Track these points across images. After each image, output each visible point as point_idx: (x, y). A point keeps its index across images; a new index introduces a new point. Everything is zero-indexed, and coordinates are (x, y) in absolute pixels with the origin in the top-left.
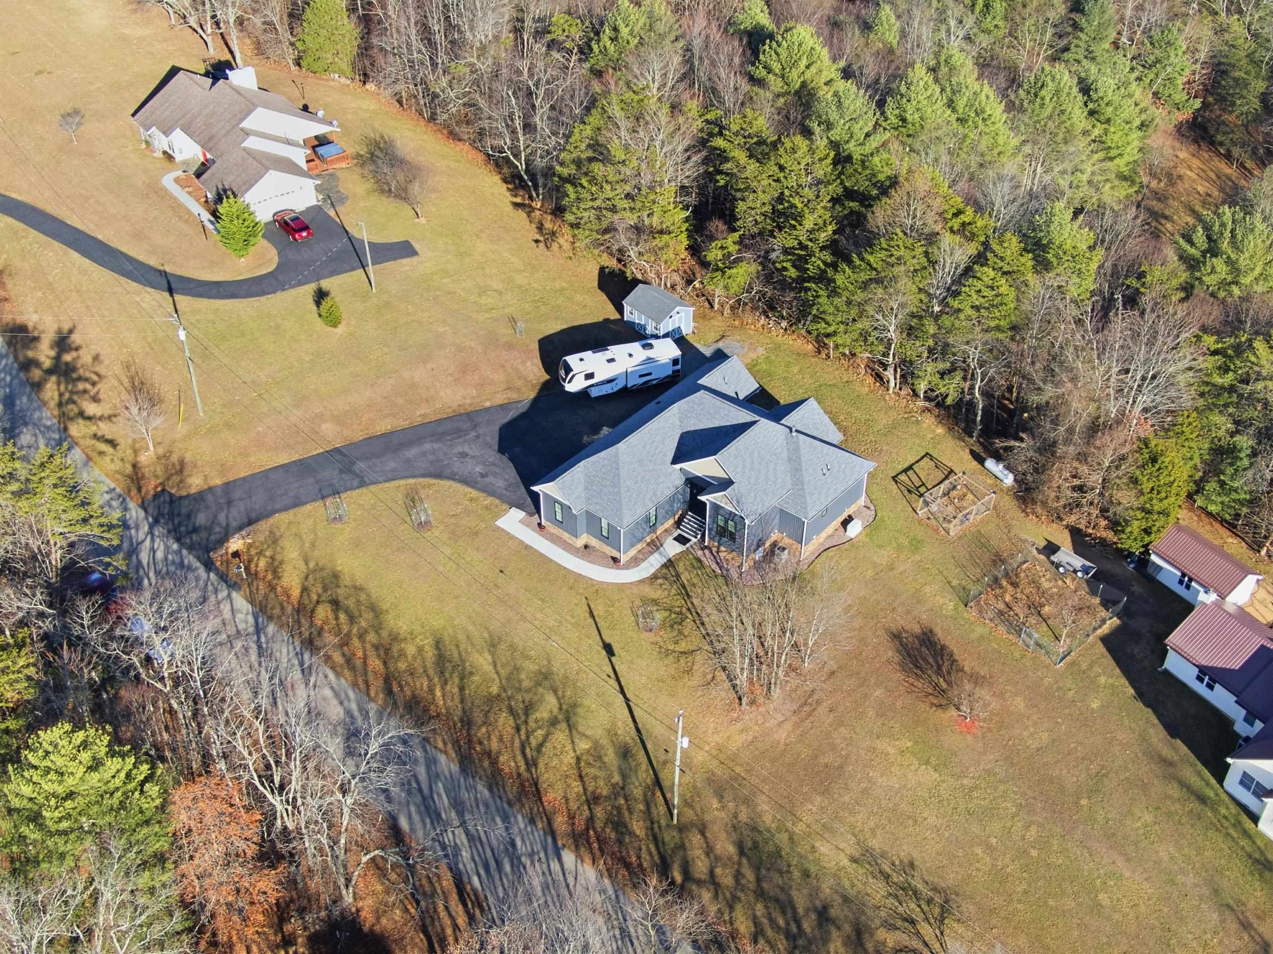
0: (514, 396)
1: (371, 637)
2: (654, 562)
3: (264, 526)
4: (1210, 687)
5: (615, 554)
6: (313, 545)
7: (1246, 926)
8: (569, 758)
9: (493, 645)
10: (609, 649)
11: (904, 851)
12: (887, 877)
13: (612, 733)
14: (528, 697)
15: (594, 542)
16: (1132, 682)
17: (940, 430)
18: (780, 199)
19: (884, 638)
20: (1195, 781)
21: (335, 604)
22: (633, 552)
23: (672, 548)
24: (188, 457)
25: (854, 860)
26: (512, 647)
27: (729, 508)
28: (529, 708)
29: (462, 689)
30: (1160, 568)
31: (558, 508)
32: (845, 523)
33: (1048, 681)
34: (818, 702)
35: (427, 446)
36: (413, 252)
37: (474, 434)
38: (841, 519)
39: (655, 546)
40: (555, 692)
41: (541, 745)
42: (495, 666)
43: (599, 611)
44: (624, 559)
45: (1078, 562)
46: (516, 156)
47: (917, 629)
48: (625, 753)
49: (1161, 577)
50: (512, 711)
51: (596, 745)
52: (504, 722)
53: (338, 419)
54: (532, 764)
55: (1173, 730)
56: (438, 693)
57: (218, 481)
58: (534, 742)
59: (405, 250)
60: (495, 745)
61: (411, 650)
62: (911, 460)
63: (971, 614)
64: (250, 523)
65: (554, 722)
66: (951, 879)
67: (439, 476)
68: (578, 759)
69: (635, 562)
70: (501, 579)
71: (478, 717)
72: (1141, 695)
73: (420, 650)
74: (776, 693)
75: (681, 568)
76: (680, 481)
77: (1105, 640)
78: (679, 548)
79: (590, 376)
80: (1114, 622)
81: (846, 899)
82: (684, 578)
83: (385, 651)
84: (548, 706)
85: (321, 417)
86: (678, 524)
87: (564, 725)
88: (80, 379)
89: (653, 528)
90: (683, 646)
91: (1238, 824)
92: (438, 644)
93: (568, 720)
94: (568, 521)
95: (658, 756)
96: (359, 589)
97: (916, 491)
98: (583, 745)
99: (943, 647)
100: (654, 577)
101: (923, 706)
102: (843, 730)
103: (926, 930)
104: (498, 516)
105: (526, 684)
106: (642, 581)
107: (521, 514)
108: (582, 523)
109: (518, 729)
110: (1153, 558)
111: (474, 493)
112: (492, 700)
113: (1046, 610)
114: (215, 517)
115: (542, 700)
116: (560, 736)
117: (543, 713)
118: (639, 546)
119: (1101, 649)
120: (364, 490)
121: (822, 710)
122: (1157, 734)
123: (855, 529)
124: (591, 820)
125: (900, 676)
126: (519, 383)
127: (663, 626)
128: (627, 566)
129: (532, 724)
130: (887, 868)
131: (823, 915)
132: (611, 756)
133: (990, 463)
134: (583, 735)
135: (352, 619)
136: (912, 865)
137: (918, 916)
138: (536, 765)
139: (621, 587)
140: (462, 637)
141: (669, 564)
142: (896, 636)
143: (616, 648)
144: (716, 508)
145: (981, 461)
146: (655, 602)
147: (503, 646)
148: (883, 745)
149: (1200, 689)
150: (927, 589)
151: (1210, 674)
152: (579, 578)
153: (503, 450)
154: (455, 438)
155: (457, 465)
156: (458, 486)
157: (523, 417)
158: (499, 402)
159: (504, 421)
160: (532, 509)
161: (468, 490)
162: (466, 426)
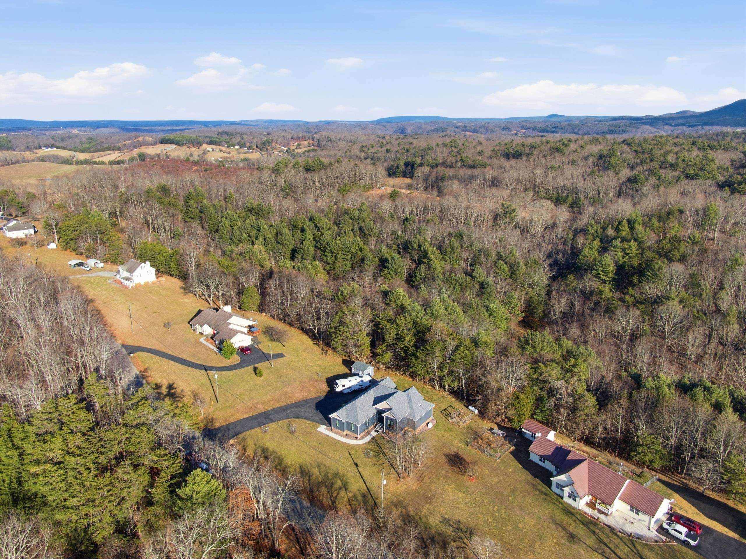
0: (319, 395)
2: (368, 438)
3: (241, 436)
4: (544, 462)
5: (356, 435)
6: (257, 440)
7: (564, 529)
8: (346, 499)
9: (319, 466)
10: (356, 465)
11: (457, 517)
12: (452, 526)
13: (359, 490)
14: (331, 481)
15: (349, 433)
16: (521, 464)
17: (454, 400)
18: (398, 334)
19: (444, 457)
20: (544, 490)
22: (361, 435)
23: (374, 434)
24: (214, 417)
25: (441, 522)
26: (325, 466)
27: (391, 417)
28: (332, 485)
29: (309, 480)
30: (525, 433)
31: (337, 422)
32: (427, 424)
33: (495, 465)
34: (425, 476)
35: (293, 410)
36: (284, 356)
37: (307, 406)
38: (426, 423)
39: (368, 433)
40: (340, 479)
41: (336, 496)
42: (320, 473)
43: (352, 453)
44: (359, 437)
45: (500, 432)
46: (315, 328)
47: (453, 453)
48: (364, 496)
49: (526, 436)
50: (326, 486)
51: (354, 494)
52: (324, 490)
53: (263, 404)
54: (334, 502)
55: (535, 476)
57: (225, 424)
58: (334, 495)
59: (281, 355)
60: (321, 497)
61: (292, 470)
62: (445, 407)
63: (469, 448)
64: (236, 435)
65: (340, 488)
66: (472, 524)
67: (297, 418)
68: (349, 500)
69: (362, 438)
70: (320, 446)
71: (315, 489)
72: (524, 467)
73: (295, 469)
74: (411, 475)
75: (377, 439)
76: (375, 412)
77: (511, 453)
78: (376, 433)
79: (343, 386)
80: (513, 448)
81: (440, 534)
82: (379, 442)
84: (338, 483)
85: (257, 403)
86: (375, 427)
87: (344, 489)
88: (177, 397)
89: (368, 427)
90: (380, 462)
91: (557, 500)
92: (301, 467)
93: (345, 487)
94: (341, 426)
95: (375, 496)
97: (448, 415)
98: (350, 495)
99: (462, 458)
100: (369, 442)
101: (458, 475)
102: (433, 484)
103: (466, 541)
104: (317, 428)
105: (330, 477)
106: (365, 444)
107: (325, 427)
108: (345, 426)
109: (329, 492)
110: (523, 430)
111: (309, 422)
112: (319, 484)
113: (492, 445)
114: (225, 434)
115: (336, 482)
116: (343, 493)
117: (336, 486)
118: (363, 433)
119: (510, 455)
120: (273, 423)
121: (426, 479)
122: (530, 477)
123: (430, 426)
125: (449, 467)
126: (321, 391)
127: (373, 457)
128: (360, 439)
129: (333, 489)
130: (452, 523)
131: (433, 540)
132: (359, 497)
133: (470, 407)
134: (350, 492)
136: (459, 522)
137: (463, 537)
139: (359, 446)
140: (309, 465)
141: (373, 438)
142: (447, 456)
143: (359, 464)
144: (387, 418)
145: (467, 407)
146: (370, 449)
147: (322, 466)
148: (447, 487)
149: (541, 463)
150: (455, 442)
151: (543, 458)
152: (345, 444)
153: (317, 409)
154: (303, 407)
155: (303, 414)
156: (304, 420)
157: (323, 400)
158: (314, 396)
159: (317, 402)
160: (328, 424)
161: (307, 421)
162: (304, 404)
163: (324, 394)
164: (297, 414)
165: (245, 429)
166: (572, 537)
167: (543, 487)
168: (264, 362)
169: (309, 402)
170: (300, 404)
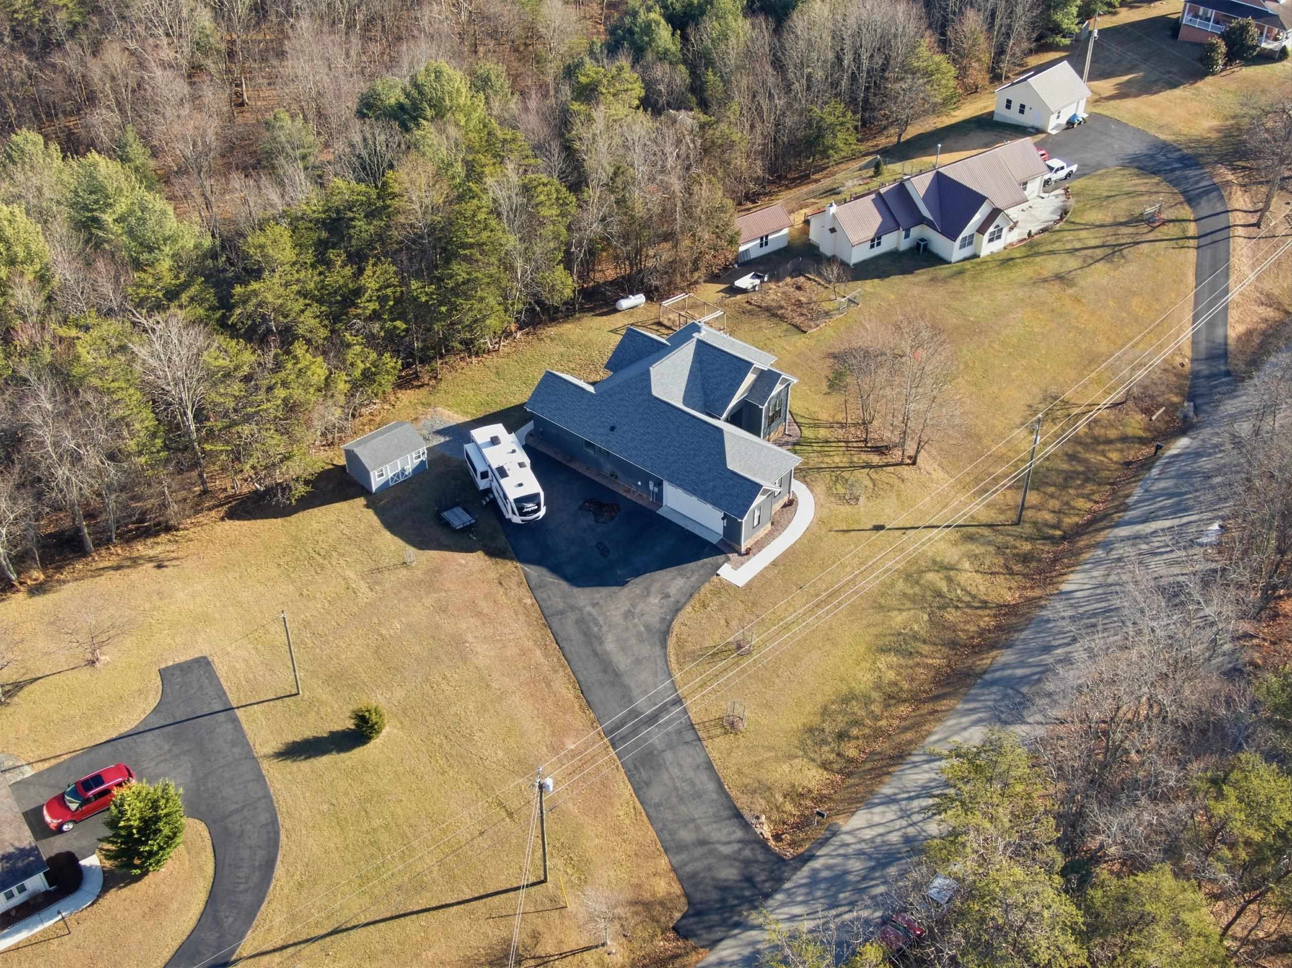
1: (876, 708)
3: (742, 801)
4: (880, 244)
7: (1044, 281)
8: (978, 577)
9: (882, 608)
10: (878, 528)
14: (930, 592)
21: (842, 736)
26: (883, 594)
28: (939, 594)
29: (925, 642)
30: (747, 251)
37: (589, 609)
40: (923, 572)
41: (971, 593)
42: (903, 610)
43: (841, 525)
48: (970, 538)
50: (943, 607)
51: (966, 556)
52: (951, 615)
54: (985, 605)
55: (908, 271)
56: (930, 661)
58: (967, 599)
60: (973, 628)
61: (891, 675)
64: (740, 815)
65: (950, 580)
67: (666, 633)
68: (977, 571)
70: (809, 589)
71: (949, 635)
73: (890, 667)
77: (831, 282)
83: (891, 698)
87: (952, 573)
93: (949, 568)
94: (764, 514)
95: (967, 520)
96: (825, 712)
105: (919, 590)
106: (812, 491)
107: (728, 567)
109: (957, 607)
111: (696, 603)
112: (933, 621)
114: (726, 857)
115: (931, 583)
116: (962, 578)
117: (943, 586)
120: (687, 702)
124: (1025, 576)
128: (796, 497)
129: (951, 596)
131: (1072, 457)
132: (973, 549)
133: (620, 306)
134: (959, 562)
135: (856, 723)
138: (986, 602)
139: (819, 505)
143: (878, 523)
145: (616, 311)
146: (829, 488)
149: (877, 251)
151: (876, 240)
152: (807, 534)
153: (622, 583)
154: (596, 623)
155: (647, 618)
156: (681, 617)
157: (557, 570)
158: (524, 591)
159: (564, 585)
160: (721, 558)
161: (688, 608)
162: (572, 617)
163: (510, 567)
164: (639, 635)
165: (711, 786)
166: (1060, 278)
168: (235, 721)
169: (561, 606)
170: (570, 629)
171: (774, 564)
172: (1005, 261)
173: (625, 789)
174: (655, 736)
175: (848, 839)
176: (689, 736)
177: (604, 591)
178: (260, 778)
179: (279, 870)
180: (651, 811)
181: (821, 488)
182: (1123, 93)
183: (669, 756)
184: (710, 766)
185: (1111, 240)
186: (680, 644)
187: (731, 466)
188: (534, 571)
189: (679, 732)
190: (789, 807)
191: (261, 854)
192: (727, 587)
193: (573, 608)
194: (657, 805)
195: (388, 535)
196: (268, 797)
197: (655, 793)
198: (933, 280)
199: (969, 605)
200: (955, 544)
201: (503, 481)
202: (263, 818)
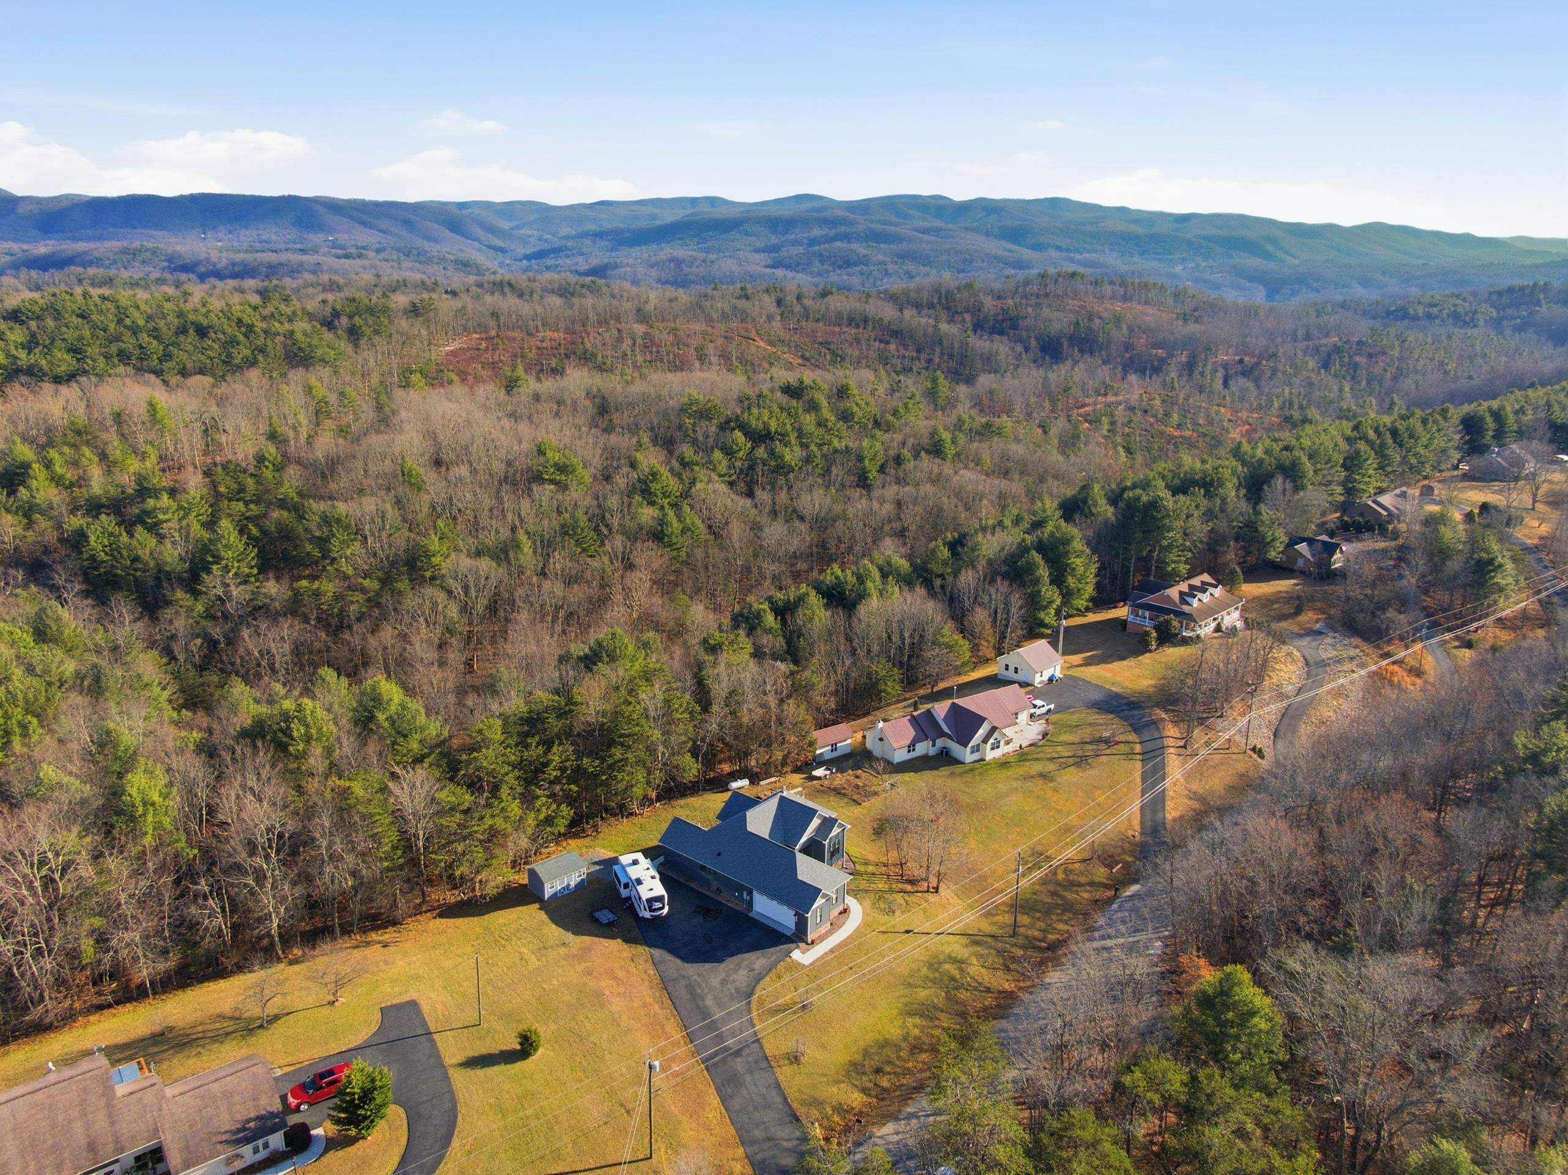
1: (904, 1054)
3: (801, 1111)
4: (917, 750)
6: (823, 1076)
10: (908, 932)
16: (907, 772)
20: (966, 769)
21: (878, 1071)
28: (953, 979)
29: (942, 1011)
35: (709, 1002)
36: (412, 1003)
37: (696, 977)
40: (941, 963)
42: (926, 988)
43: (882, 928)
48: (977, 943)
52: (963, 995)
54: (988, 990)
55: (937, 768)
56: (946, 1025)
58: (975, 984)
60: (979, 1005)
61: (916, 1032)
64: (799, 1120)
65: (961, 970)
68: (982, 966)
70: (856, 971)
71: (960, 1008)
72: (911, 772)
73: (915, 1026)
83: (916, 1048)
87: (963, 965)
90: (902, 902)
91: (984, 765)
93: (961, 962)
94: (823, 916)
95: (976, 931)
96: (866, 1053)
104: (797, 964)
106: (860, 904)
107: (797, 952)
109: (967, 989)
111: (773, 975)
112: (948, 997)
114: (788, 1150)
116: (971, 969)
117: (956, 973)
120: (764, 1041)
122: (936, 773)
124: (1018, 972)
126: (626, 955)
127: (890, 906)
131: (1054, 894)
135: (890, 1062)
138: (989, 988)
139: (865, 914)
143: (908, 928)
146: (874, 903)
151: (911, 747)
152: (857, 931)
153: (720, 960)
154: (699, 985)
155: (737, 984)
156: (761, 985)
157: (673, 952)
158: (649, 966)
159: (679, 962)
160: (793, 945)
161: (768, 979)
162: (683, 982)
163: (641, 949)
164: (731, 995)
165: (778, 1099)
166: (1043, 776)
167: (958, 768)
168: (433, 1042)
169: (675, 976)
170: (680, 990)
171: (832, 951)
172: (1004, 764)
173: (715, 1100)
174: (739, 1065)
175: (878, 1141)
176: (764, 1064)
177: (707, 966)
178: (446, 1078)
179: (455, 1143)
180: (734, 1117)
181: (868, 903)
182: (1088, 663)
183: (748, 1078)
184: (778, 1086)
185: (1080, 753)
186: (761, 1002)
187: (800, 877)
188: (657, 952)
189: (756, 1062)
190: (836, 1118)
191: (442, 1131)
192: (798, 966)
193: (683, 977)
194: (737, 1112)
195: (554, 926)
196: (451, 1092)
197: (736, 1104)
198: (952, 774)
199: (975, 989)
200: (966, 946)
201: (639, 888)
202: (447, 1105)
